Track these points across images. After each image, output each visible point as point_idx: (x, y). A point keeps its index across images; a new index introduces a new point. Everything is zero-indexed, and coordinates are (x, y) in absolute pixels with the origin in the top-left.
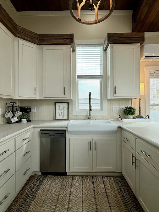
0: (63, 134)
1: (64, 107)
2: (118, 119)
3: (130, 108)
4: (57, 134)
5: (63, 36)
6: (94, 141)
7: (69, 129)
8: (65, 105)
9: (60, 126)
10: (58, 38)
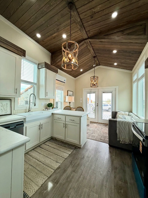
0: (22, 124)
1: (7, 104)
2: (44, 110)
3: (49, 104)
4: (17, 125)
5: (18, 48)
6: (41, 124)
7: (27, 120)
8: (8, 102)
9: (20, 119)
10: (13, 46)
